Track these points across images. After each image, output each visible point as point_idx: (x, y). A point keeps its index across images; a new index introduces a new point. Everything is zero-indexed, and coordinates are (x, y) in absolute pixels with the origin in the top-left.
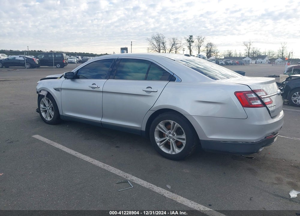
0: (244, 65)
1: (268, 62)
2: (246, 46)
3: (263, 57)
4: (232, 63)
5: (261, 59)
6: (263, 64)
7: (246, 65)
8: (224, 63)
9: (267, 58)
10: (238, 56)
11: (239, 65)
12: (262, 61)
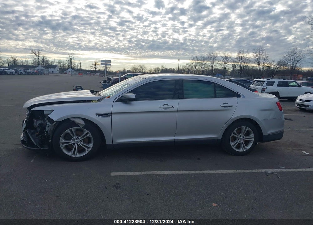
0: (44, 75)
1: (59, 72)
2: (35, 53)
3: (54, 67)
4: (31, 72)
5: (52, 69)
6: (55, 73)
7: (47, 75)
8: (24, 73)
9: (57, 68)
10: (25, 64)
11: (38, 74)
12: (53, 70)
